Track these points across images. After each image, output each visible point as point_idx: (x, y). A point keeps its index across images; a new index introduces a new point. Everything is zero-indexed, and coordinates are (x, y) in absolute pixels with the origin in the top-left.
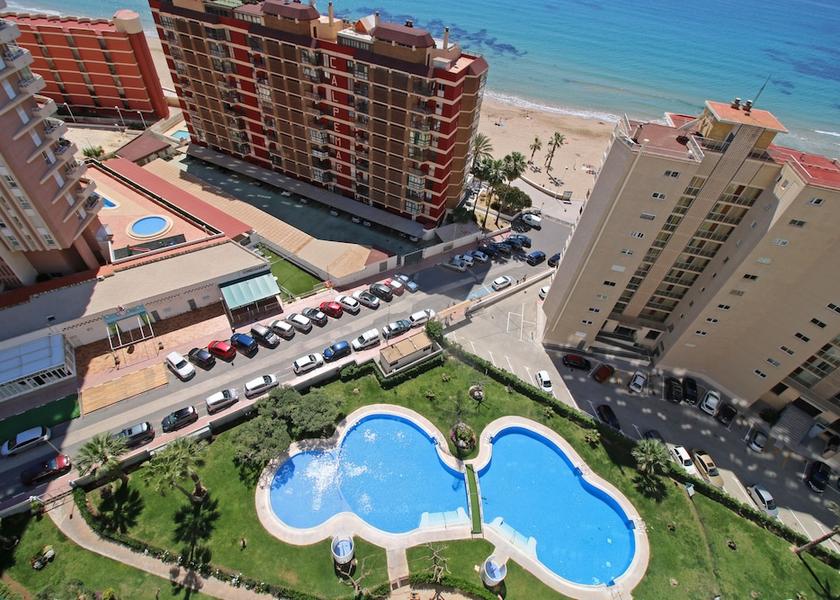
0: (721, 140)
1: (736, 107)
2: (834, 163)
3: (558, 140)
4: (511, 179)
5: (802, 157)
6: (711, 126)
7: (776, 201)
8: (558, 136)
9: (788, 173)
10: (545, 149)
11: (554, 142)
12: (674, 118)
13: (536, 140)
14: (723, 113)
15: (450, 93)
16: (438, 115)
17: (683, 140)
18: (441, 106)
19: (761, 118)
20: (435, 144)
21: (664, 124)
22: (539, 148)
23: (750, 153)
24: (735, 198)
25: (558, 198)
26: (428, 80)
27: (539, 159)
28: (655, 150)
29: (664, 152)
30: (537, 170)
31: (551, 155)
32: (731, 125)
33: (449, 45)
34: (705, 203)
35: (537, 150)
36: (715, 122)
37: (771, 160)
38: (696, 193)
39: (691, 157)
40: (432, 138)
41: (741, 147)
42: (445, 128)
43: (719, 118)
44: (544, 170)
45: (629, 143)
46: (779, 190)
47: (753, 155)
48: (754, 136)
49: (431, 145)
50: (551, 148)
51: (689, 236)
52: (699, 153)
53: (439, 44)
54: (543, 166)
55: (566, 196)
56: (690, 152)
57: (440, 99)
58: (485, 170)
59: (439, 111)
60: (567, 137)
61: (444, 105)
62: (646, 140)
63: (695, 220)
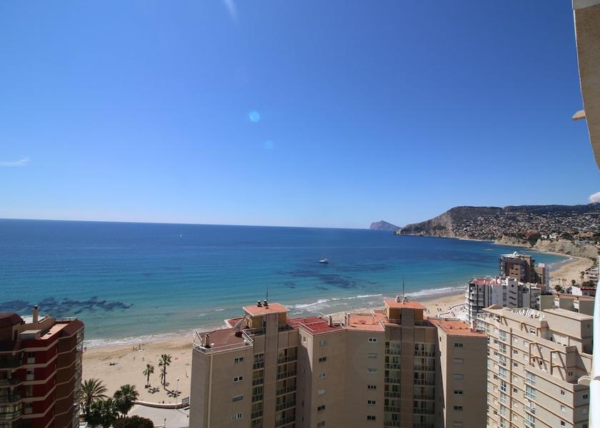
0: (259, 327)
1: (260, 305)
2: (320, 318)
3: (166, 360)
4: (125, 411)
5: (305, 321)
6: (251, 320)
7: (306, 350)
8: (165, 357)
9: (303, 332)
10: (158, 370)
11: (163, 362)
12: (230, 323)
13: (148, 366)
14: (254, 311)
15: (41, 357)
16: (30, 381)
17: (239, 335)
18: (33, 371)
19: (276, 307)
20: (29, 410)
21: (226, 328)
22: (152, 372)
23: (279, 329)
24: (286, 358)
25: (179, 407)
26: (14, 353)
27: (155, 380)
28: (222, 348)
29: (229, 347)
30: (155, 391)
31: (164, 373)
32: (261, 317)
33: (40, 318)
34: (271, 369)
35: (151, 374)
36: (251, 317)
37: (291, 328)
38: (262, 365)
39: (247, 344)
40: (25, 405)
41: (272, 327)
42: (39, 391)
43: (253, 315)
44: (161, 388)
45: (203, 350)
46: (304, 343)
47: (281, 329)
48: (275, 319)
49: (23, 413)
50: (162, 367)
51: (274, 397)
52: (250, 340)
53: (28, 320)
54: (160, 384)
55: (185, 403)
56: (245, 341)
57: (31, 365)
58: (96, 413)
59: (31, 377)
60: (173, 355)
61: (36, 369)
62: (213, 344)
63: (271, 384)
